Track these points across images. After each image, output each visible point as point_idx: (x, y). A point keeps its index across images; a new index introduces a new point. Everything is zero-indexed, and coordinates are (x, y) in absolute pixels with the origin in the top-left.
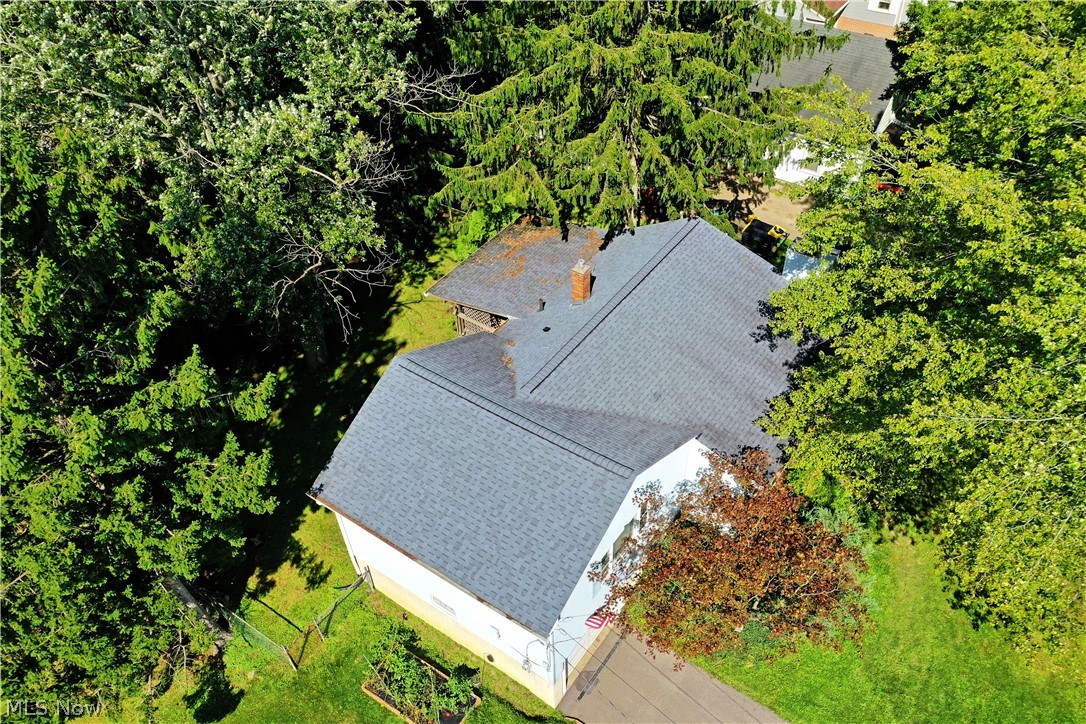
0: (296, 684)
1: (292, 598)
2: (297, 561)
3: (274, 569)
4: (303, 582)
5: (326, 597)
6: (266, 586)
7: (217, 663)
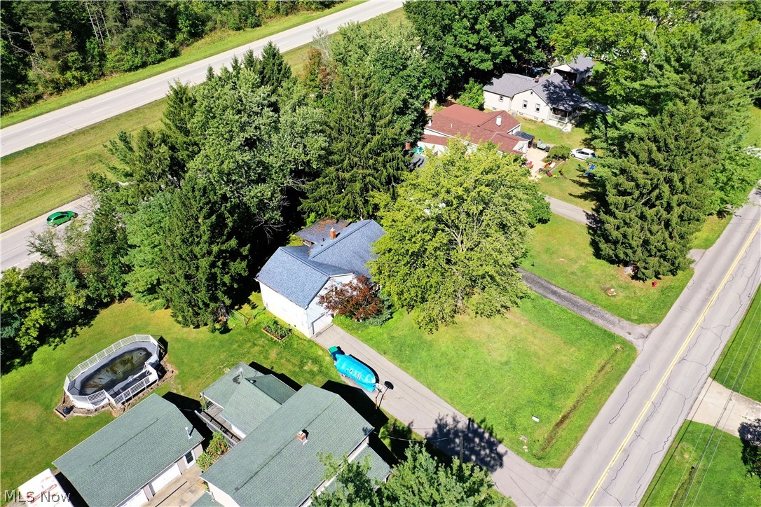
0: (246, 328)
1: (246, 311)
2: (249, 303)
3: (243, 304)
4: (250, 308)
5: (255, 312)
6: (241, 308)
7: (226, 323)
